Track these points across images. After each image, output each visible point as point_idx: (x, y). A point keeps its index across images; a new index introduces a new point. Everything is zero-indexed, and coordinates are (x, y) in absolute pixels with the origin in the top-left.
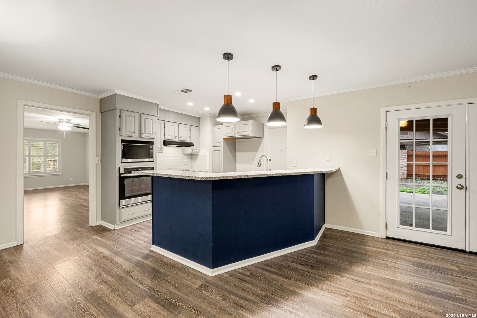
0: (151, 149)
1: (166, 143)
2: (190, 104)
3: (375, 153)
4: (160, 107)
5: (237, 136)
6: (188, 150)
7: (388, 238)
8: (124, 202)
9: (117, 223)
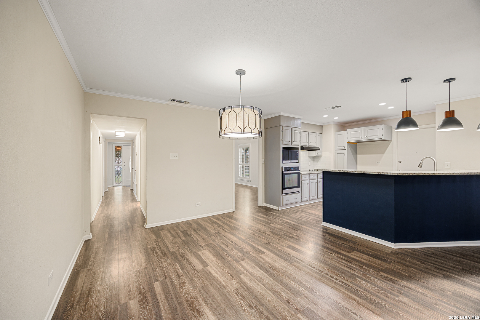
0: (297, 153)
1: (302, 148)
5: (364, 140)
8: (285, 191)
9: (281, 205)
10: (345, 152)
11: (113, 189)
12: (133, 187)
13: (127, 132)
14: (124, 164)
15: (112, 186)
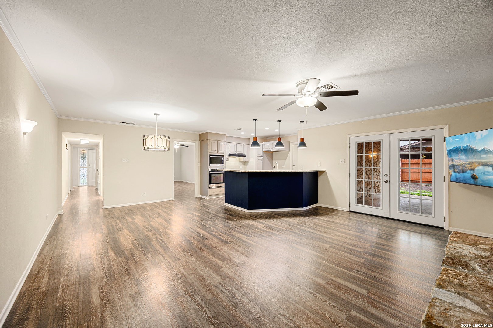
0: (223, 159)
1: (230, 155)
2: (243, 133)
3: (344, 161)
4: (227, 135)
5: (271, 150)
6: (242, 159)
7: (350, 211)
8: (211, 186)
9: (208, 195)
10: (262, 158)
11: (79, 189)
12: (97, 187)
13: (90, 140)
14: (89, 166)
15: (77, 186)
